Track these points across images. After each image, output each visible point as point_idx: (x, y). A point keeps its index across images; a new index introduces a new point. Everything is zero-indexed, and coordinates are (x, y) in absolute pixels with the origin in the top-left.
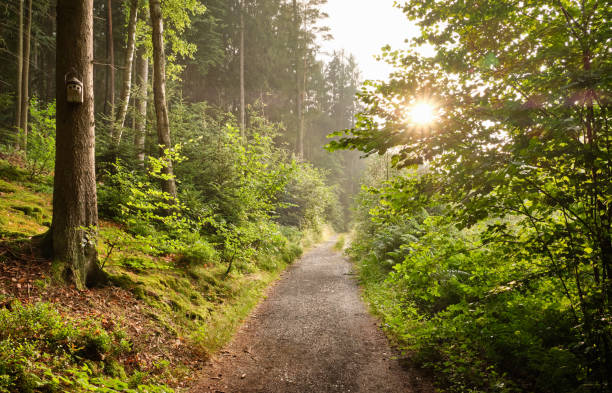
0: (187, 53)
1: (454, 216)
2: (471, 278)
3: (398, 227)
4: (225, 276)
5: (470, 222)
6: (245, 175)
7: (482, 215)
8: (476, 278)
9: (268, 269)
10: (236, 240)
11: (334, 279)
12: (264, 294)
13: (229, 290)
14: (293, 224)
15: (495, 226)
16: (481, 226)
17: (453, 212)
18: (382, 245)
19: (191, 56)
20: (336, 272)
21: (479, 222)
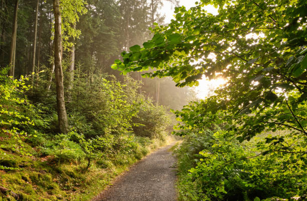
0: (76, 35)
1: (236, 130)
2: (251, 177)
3: (203, 138)
4: (84, 170)
5: (249, 135)
6: (114, 108)
7: (259, 129)
8: (255, 177)
9: (121, 164)
10: (91, 147)
11: (162, 170)
12: (111, 183)
13: (83, 181)
14: (147, 136)
15: (273, 139)
16: (258, 138)
17: (234, 126)
18: (192, 149)
19: (78, 37)
20: (165, 166)
21: (257, 134)
